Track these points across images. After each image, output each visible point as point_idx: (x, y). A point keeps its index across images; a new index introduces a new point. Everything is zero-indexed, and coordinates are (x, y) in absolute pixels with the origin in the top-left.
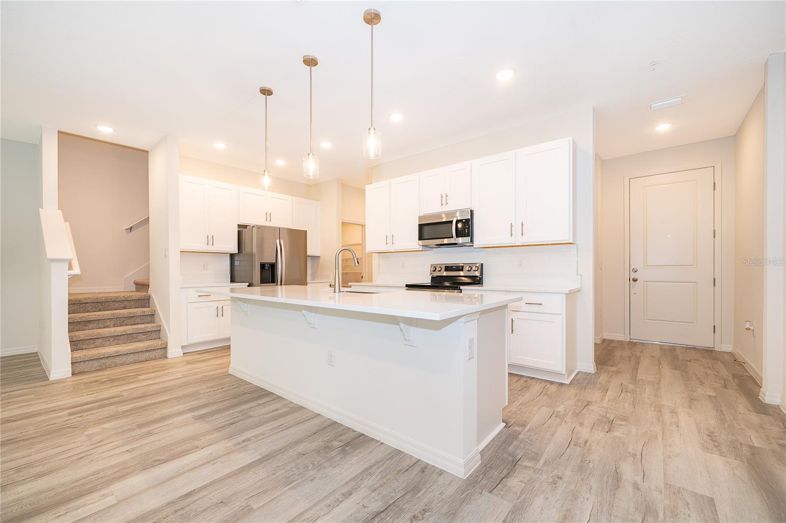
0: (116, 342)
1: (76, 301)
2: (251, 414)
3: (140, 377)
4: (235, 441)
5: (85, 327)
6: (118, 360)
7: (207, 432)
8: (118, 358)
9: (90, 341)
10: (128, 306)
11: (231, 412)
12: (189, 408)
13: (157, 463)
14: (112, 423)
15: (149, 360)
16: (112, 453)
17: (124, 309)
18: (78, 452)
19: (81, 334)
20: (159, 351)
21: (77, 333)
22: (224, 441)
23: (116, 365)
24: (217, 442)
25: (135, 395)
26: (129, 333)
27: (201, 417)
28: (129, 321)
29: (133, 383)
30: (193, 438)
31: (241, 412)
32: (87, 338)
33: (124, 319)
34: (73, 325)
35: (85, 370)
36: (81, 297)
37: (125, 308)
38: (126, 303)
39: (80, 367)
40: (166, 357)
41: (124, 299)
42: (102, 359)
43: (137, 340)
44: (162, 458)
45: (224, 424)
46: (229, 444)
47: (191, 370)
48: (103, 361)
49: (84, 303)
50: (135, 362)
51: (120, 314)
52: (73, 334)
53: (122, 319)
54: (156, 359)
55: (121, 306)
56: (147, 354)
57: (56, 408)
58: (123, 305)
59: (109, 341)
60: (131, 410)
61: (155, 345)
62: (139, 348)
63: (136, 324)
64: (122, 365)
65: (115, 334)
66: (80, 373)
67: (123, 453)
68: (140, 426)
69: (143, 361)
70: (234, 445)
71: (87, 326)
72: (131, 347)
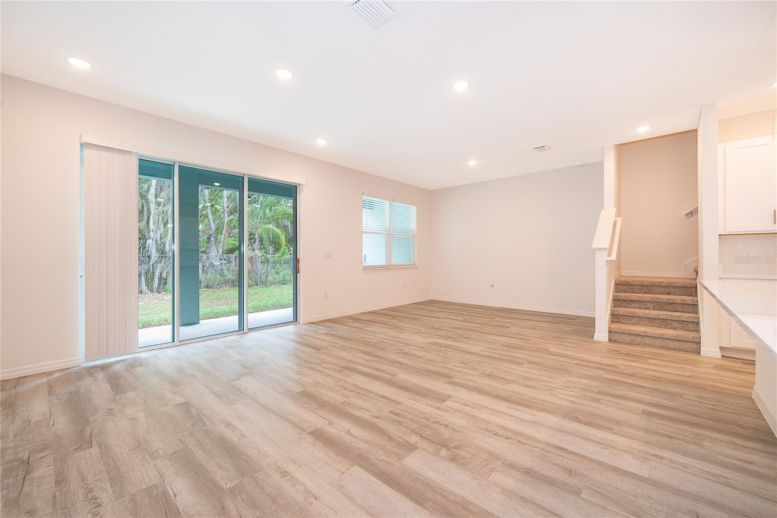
0: (651, 324)
1: (625, 282)
2: (705, 443)
3: (650, 361)
4: (647, 449)
5: (628, 305)
6: (648, 341)
7: (635, 426)
8: (646, 338)
9: (629, 317)
10: (672, 292)
11: (686, 428)
12: (652, 402)
13: (575, 419)
14: (588, 381)
15: (679, 350)
16: (564, 397)
17: (667, 295)
18: (552, 385)
19: (621, 310)
20: (691, 344)
21: (619, 309)
22: (637, 442)
23: (645, 345)
24: (631, 438)
25: (627, 371)
26: (662, 318)
27: (650, 414)
28: (668, 306)
29: (639, 362)
30: (618, 422)
31: (695, 435)
32: (625, 314)
33: (663, 304)
34: (617, 302)
35: (620, 340)
36: (630, 279)
37: (669, 294)
38: (671, 289)
39: (615, 337)
40: (699, 353)
41: (667, 285)
42: (632, 335)
43: (671, 327)
44: (581, 418)
45: (660, 431)
46: (637, 446)
47: (706, 375)
48: (633, 337)
49: (632, 285)
50: (663, 348)
51: (659, 299)
52: (616, 309)
53: (662, 304)
54: (687, 351)
55: (665, 292)
56: (677, 343)
57: (574, 357)
58: (667, 291)
59: (644, 321)
60: (610, 380)
61: (685, 336)
62: (666, 334)
63: (676, 311)
64: (651, 346)
65: (649, 316)
66: (616, 342)
67: (568, 401)
68: (599, 393)
69: (672, 349)
70: (640, 451)
71: (630, 304)
72: (659, 332)
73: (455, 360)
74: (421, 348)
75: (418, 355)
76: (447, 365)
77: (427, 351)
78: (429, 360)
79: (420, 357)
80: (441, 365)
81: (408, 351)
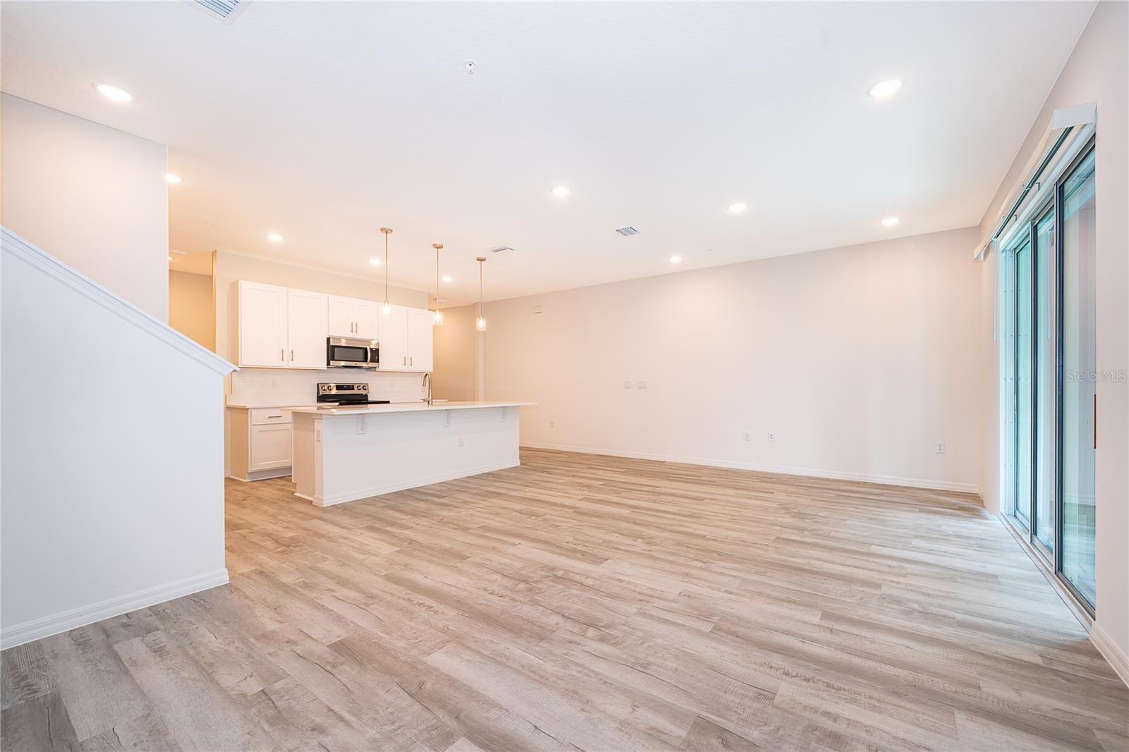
73: (565, 529)
74: (617, 549)
75: (618, 535)
76: (577, 523)
77: (605, 541)
78: (601, 528)
79: (613, 532)
80: (583, 523)
81: (636, 541)
